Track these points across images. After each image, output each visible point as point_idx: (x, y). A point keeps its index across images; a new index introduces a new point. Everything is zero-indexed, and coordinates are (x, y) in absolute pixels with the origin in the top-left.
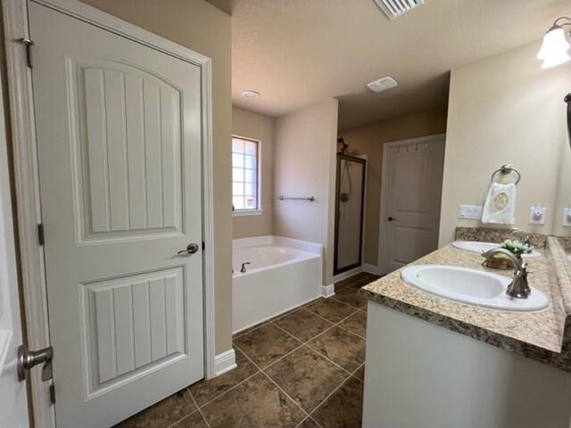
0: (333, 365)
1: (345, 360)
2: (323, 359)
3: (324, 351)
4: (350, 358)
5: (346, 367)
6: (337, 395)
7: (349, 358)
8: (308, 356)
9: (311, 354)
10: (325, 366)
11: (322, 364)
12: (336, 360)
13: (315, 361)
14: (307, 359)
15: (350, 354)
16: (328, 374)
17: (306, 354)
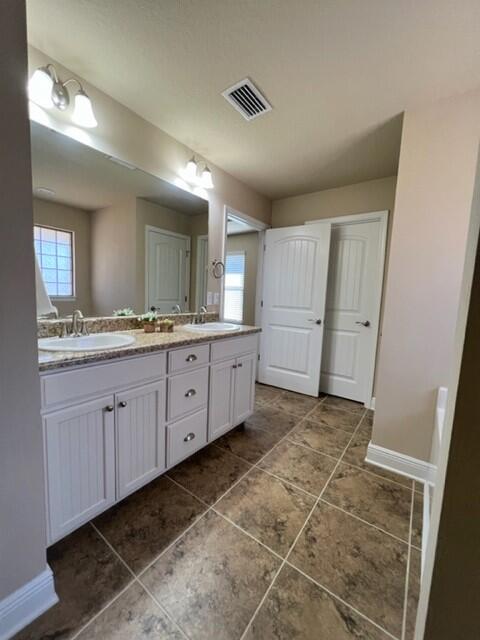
0: (274, 473)
1: (262, 480)
2: (288, 479)
3: (290, 490)
4: (256, 484)
5: (261, 472)
6: (267, 450)
7: (258, 484)
8: (305, 480)
9: (303, 483)
10: (283, 471)
11: (287, 473)
12: (272, 479)
13: (295, 476)
14: (305, 477)
15: (257, 489)
16: (277, 464)
17: (308, 482)
